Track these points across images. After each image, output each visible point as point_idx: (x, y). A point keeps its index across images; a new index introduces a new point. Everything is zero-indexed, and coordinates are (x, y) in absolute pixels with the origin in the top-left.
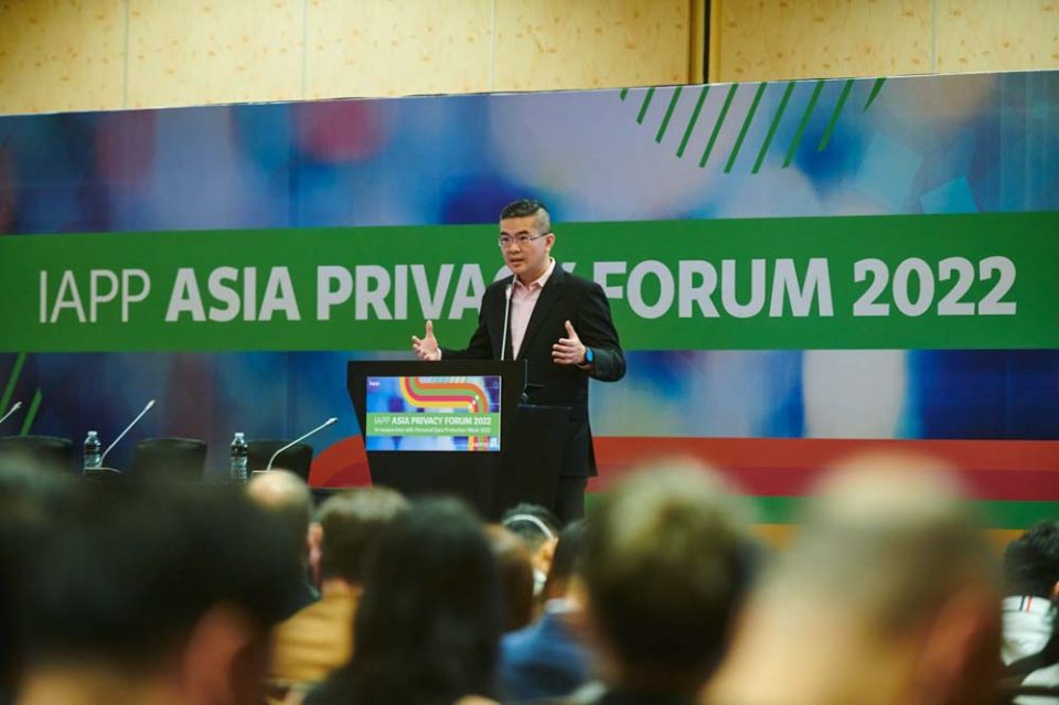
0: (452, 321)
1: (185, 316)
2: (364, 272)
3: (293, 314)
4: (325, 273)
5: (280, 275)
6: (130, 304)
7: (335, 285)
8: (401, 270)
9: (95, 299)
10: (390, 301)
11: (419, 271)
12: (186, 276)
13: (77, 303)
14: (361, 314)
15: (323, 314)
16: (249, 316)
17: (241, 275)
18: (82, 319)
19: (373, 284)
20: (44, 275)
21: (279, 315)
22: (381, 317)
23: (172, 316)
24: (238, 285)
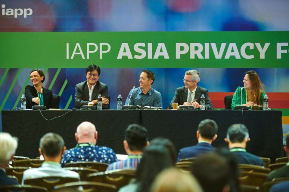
0: (225, 59)
1: (125, 57)
2: (193, 45)
3: (167, 57)
4: (178, 45)
5: (161, 45)
6: (103, 54)
7: (182, 48)
8: (207, 45)
9: (88, 52)
10: (203, 53)
11: (214, 45)
12: (125, 45)
13: (81, 53)
14: (192, 57)
15: (178, 57)
16: (150, 57)
17: (146, 46)
18: (84, 58)
19: (196, 48)
20: (68, 44)
21: (161, 57)
22: (199, 58)
23: (120, 57)
24: (146, 49)
